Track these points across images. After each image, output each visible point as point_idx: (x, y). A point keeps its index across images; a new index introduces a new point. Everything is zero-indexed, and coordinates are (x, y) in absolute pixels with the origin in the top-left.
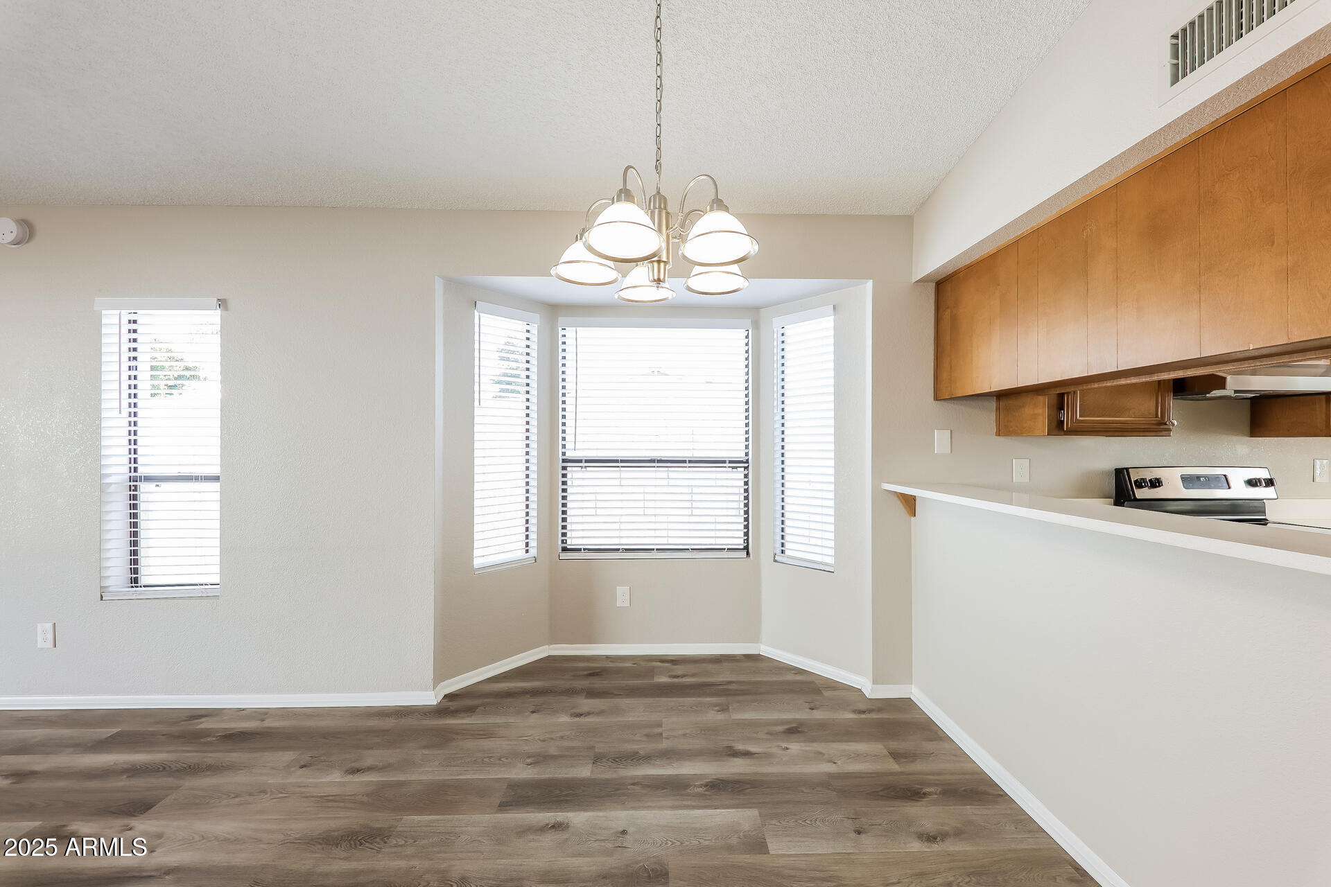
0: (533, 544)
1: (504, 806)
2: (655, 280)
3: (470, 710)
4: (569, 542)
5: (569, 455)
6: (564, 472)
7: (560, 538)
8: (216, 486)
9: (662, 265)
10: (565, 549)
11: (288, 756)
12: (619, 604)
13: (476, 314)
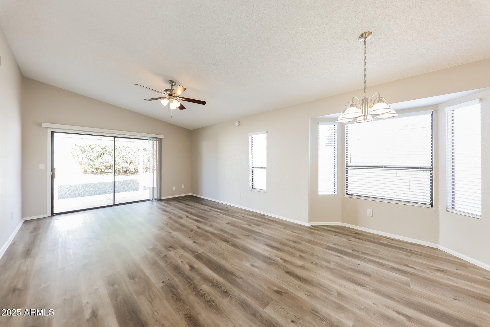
0: (336, 191)
1: (326, 249)
2: (364, 120)
3: (318, 230)
4: (349, 192)
5: (349, 164)
6: (347, 170)
7: (346, 190)
8: (266, 169)
9: (366, 116)
10: (347, 194)
11: (280, 226)
12: (368, 215)
13: (319, 126)
